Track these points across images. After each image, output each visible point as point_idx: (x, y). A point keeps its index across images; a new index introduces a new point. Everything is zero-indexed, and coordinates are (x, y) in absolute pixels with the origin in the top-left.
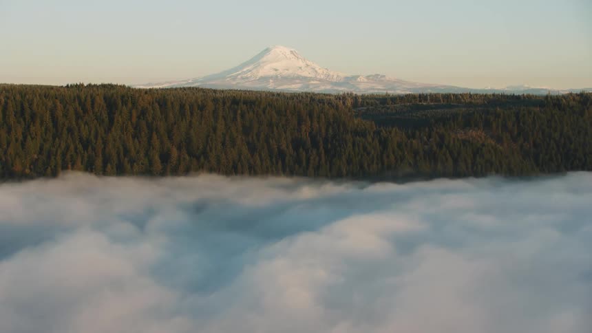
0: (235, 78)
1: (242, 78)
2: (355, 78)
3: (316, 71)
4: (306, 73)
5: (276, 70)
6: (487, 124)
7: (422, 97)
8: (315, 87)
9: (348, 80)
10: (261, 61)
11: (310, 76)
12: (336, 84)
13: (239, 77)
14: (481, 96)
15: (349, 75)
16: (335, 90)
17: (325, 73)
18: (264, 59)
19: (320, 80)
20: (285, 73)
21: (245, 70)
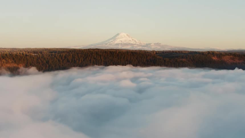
0: (106, 44)
1: (109, 44)
2: (150, 44)
3: (136, 42)
4: (132, 42)
5: (122, 41)
6: (187, 58)
7: (173, 52)
8: (135, 47)
9: (147, 45)
10: (116, 38)
11: (134, 43)
12: (144, 46)
13: (108, 44)
14: (187, 52)
15: (148, 43)
16: (143, 49)
17: (139, 42)
18: (117, 37)
19: (138, 45)
20: (125, 42)
21: (110, 41)
